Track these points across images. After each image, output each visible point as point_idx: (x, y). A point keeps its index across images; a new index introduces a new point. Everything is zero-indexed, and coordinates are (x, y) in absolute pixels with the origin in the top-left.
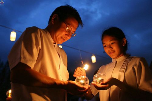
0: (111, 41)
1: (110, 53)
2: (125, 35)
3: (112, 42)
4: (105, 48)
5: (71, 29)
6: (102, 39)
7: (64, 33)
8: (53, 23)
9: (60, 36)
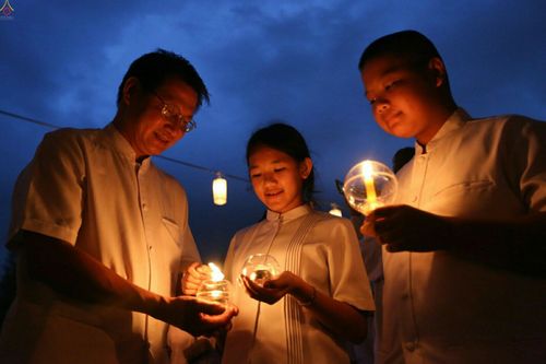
0: (275, 162)
1: (269, 195)
2: (309, 149)
3: (278, 166)
4: (255, 180)
5: (176, 111)
6: (249, 155)
7: (159, 123)
8: (128, 102)
9: (149, 132)
